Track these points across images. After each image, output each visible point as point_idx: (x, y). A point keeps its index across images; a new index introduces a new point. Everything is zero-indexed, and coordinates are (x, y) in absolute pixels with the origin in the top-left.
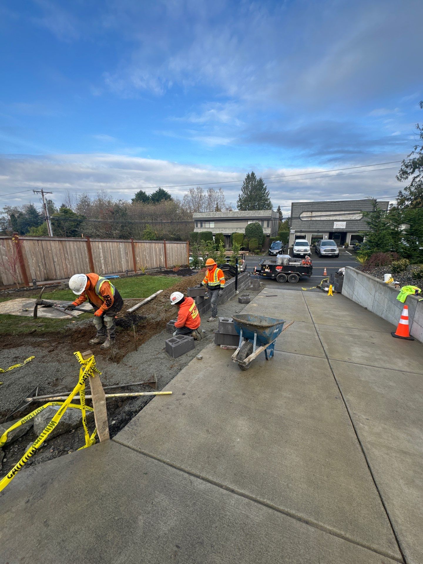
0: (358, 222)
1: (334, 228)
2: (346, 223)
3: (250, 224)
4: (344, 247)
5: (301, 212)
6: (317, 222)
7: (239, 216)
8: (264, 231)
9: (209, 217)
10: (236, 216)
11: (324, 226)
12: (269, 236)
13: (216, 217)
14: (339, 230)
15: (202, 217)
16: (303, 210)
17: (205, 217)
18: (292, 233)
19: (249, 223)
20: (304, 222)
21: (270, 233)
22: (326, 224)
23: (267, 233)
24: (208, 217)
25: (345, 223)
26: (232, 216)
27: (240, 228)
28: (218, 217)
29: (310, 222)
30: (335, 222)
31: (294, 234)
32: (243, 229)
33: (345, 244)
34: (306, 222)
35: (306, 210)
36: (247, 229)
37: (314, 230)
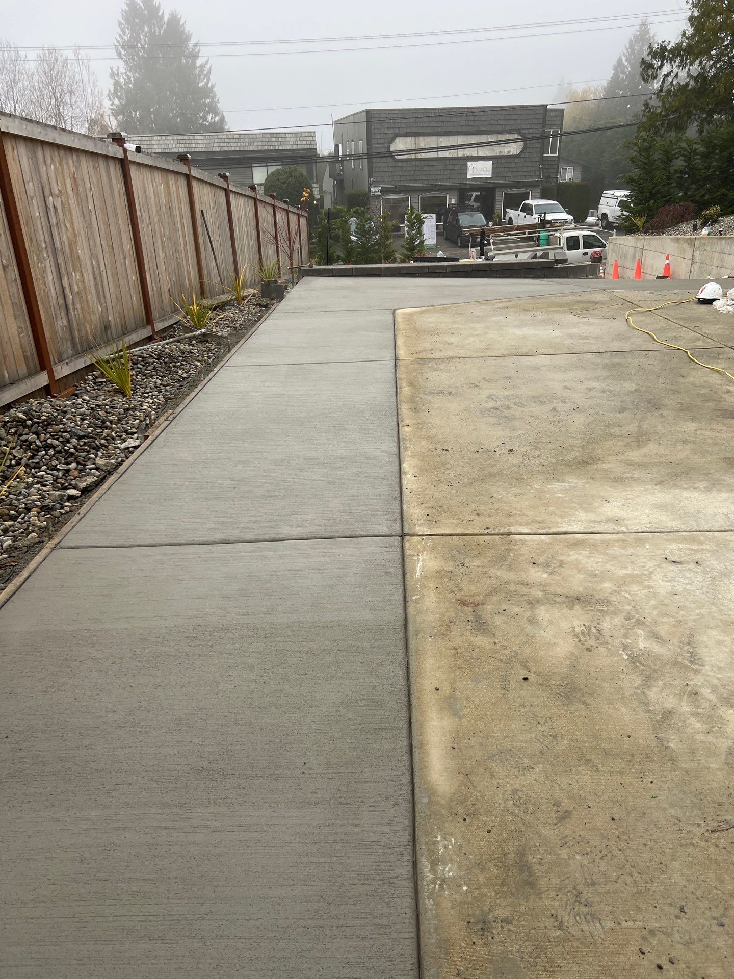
0: (517, 160)
1: (469, 177)
2: (493, 164)
3: (278, 173)
5: (391, 136)
6: (431, 163)
7: (226, 149)
11: (446, 172)
12: (318, 206)
14: (478, 183)
16: (397, 131)
18: (376, 194)
20: (400, 164)
21: (318, 197)
22: (451, 167)
25: (489, 164)
26: (204, 150)
29: (414, 163)
30: (469, 163)
31: (380, 197)
33: (495, 216)
34: (405, 164)
35: (403, 131)
37: (426, 183)
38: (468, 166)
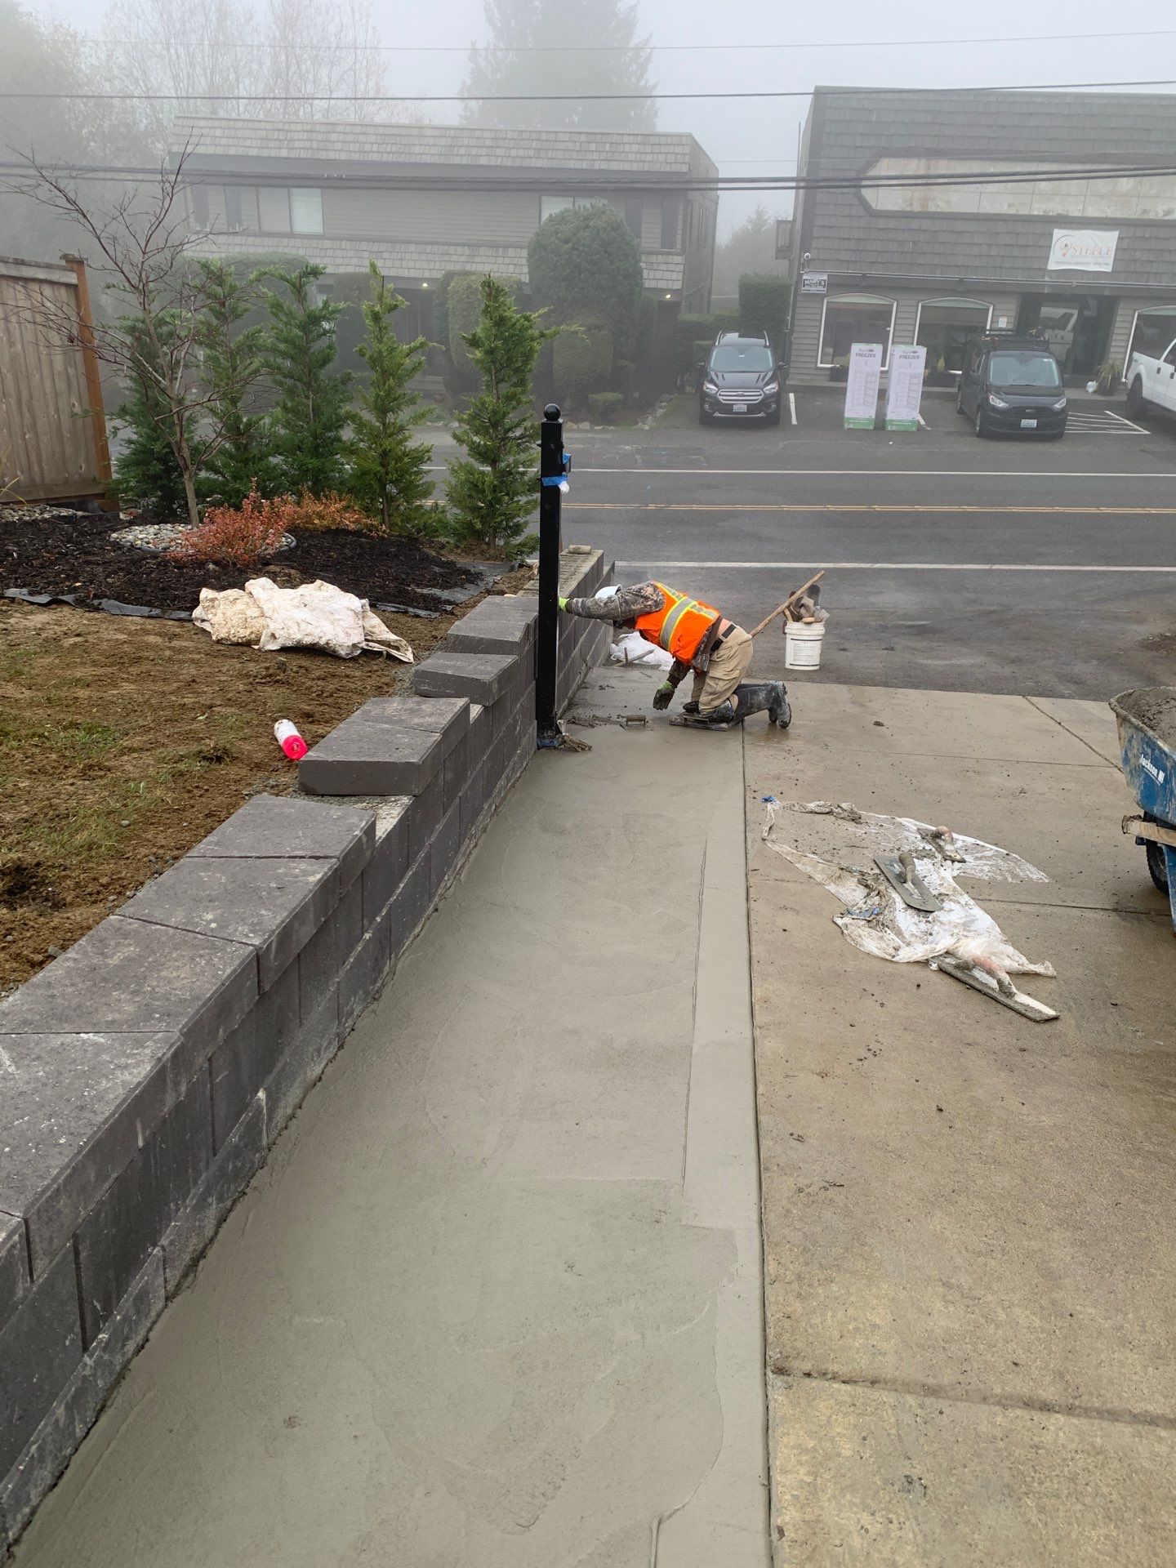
1: (1052, 266)
2: (1120, 238)
3: (562, 218)
4: (1092, 386)
5: (868, 153)
6: (960, 226)
7: (483, 161)
8: (645, 274)
9: (284, 153)
10: (465, 161)
11: (994, 252)
12: (674, 306)
13: (332, 155)
14: (1075, 283)
15: (232, 151)
16: (884, 141)
17: (254, 152)
18: (814, 290)
19: (552, 207)
20: (882, 223)
21: (678, 285)
22: (1006, 240)
23: (662, 285)
24: (273, 153)
25: (1109, 240)
26: (437, 160)
27: (494, 246)
28: (343, 156)
29: (915, 224)
30: (1057, 233)
31: (822, 296)
32: (511, 252)
33: (1105, 367)
34: (892, 224)
35: (899, 143)
36: (539, 250)
37: (938, 274)
38: (1054, 240)
